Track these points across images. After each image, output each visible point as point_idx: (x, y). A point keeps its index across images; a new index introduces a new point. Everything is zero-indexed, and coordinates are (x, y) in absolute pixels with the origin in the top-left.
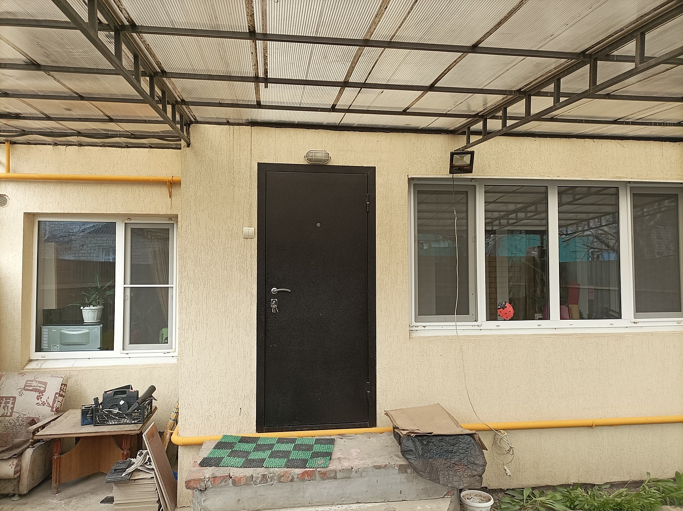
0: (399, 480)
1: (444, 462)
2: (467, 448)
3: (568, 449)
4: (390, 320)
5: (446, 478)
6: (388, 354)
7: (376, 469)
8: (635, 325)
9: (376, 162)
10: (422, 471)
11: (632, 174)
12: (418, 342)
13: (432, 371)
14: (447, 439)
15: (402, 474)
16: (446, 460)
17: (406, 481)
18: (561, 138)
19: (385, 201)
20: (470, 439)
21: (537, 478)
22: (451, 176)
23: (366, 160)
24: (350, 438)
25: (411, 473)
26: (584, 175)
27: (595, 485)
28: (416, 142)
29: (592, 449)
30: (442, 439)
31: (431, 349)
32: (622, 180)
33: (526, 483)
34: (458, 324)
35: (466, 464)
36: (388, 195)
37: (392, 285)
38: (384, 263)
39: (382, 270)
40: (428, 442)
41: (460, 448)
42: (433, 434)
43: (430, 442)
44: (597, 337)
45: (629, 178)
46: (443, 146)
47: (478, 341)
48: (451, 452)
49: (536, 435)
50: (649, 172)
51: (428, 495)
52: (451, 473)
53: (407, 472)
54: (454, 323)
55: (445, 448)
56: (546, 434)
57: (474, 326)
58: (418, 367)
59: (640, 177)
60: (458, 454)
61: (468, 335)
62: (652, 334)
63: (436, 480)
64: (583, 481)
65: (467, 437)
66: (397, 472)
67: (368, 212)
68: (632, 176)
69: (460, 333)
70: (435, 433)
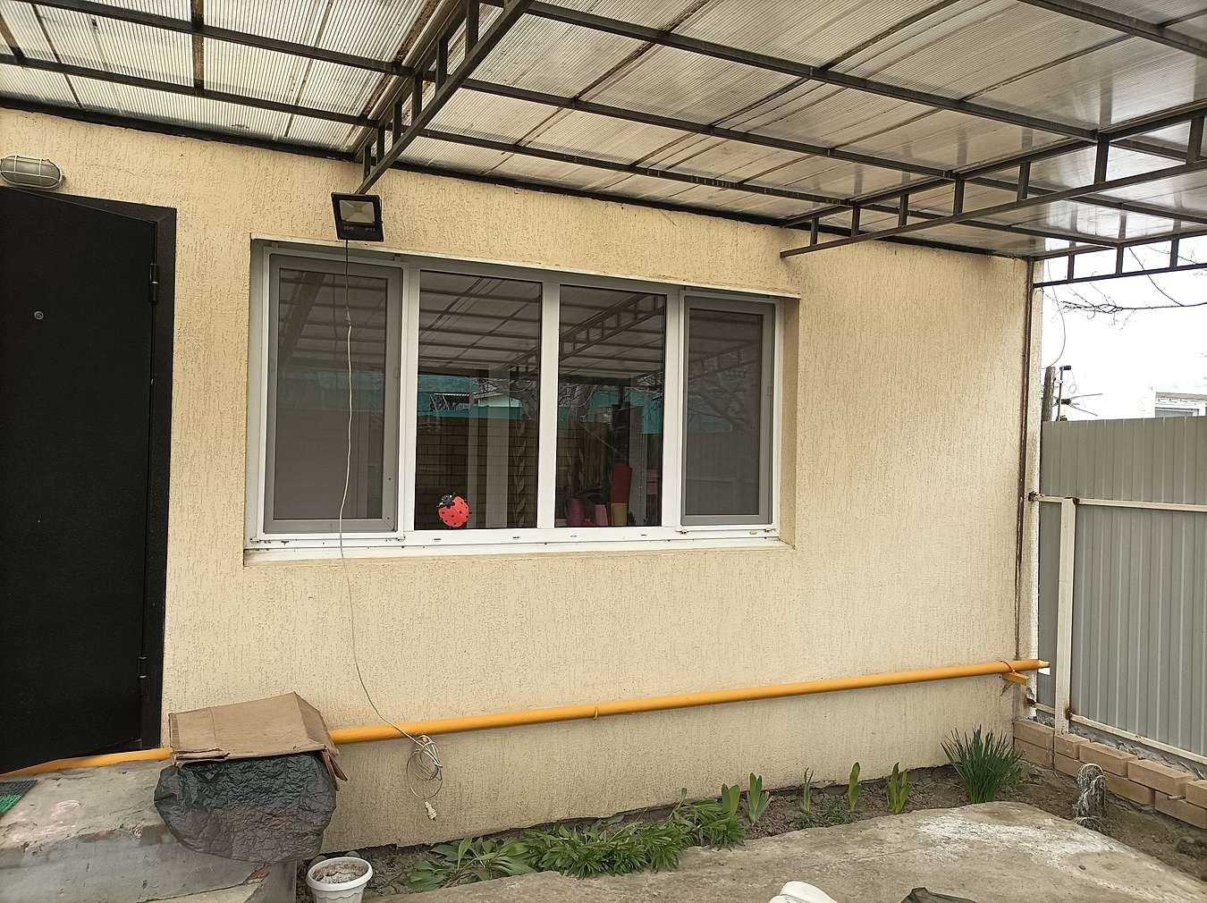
0: (140, 860)
1: (249, 812)
2: (301, 780)
3: (553, 760)
4: (200, 529)
5: (248, 844)
6: (194, 597)
7: (86, 841)
8: (683, 536)
9: (179, 199)
10: (189, 837)
11: (685, 273)
12: (263, 572)
13: (291, 630)
14: (262, 765)
15: (149, 847)
16: (253, 807)
17: (158, 860)
18: (564, 194)
19: (195, 283)
20: (309, 760)
21: (493, 818)
22: (342, 244)
23: (153, 193)
24: (80, 776)
25: (172, 842)
26: (603, 267)
27: (596, 819)
28: (271, 168)
29: (595, 756)
30: (250, 767)
31: (289, 586)
32: (667, 281)
33: (473, 829)
34: (345, 535)
35: (295, 812)
36: (205, 271)
37: (208, 457)
38: (191, 410)
39: (185, 426)
40: (217, 775)
41: (288, 780)
42: (226, 758)
43: (222, 775)
44: (613, 558)
45: (680, 280)
46: (329, 182)
47: (390, 568)
48: (267, 791)
49: (495, 739)
50: (714, 273)
51: (210, 882)
52: (260, 833)
53: (160, 841)
54: (337, 535)
55: (255, 783)
56: (514, 737)
57: (390, 539)
58: (261, 622)
59: (698, 280)
60: (281, 794)
61: (372, 556)
62: (705, 552)
63: (225, 853)
64: (576, 814)
65: (304, 758)
66: (135, 843)
67: (154, 303)
68: (685, 277)
69: (348, 554)
70: (233, 755)
